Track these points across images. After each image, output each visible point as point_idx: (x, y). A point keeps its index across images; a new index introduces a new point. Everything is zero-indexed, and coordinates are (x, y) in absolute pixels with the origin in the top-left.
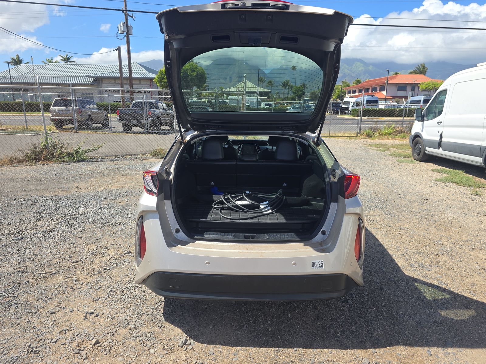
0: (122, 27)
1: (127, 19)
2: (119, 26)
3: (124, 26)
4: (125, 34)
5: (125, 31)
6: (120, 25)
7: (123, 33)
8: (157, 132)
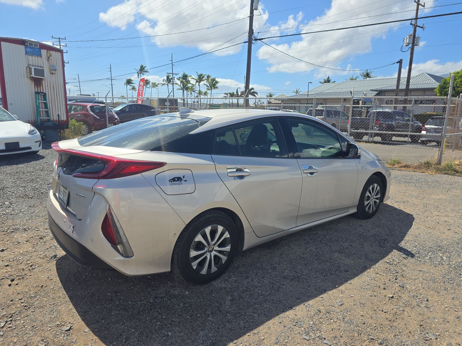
0: (408, 40)
1: (415, 31)
2: (405, 39)
3: (410, 38)
4: (410, 45)
5: (410, 43)
6: (407, 38)
7: (408, 45)
8: (385, 142)
